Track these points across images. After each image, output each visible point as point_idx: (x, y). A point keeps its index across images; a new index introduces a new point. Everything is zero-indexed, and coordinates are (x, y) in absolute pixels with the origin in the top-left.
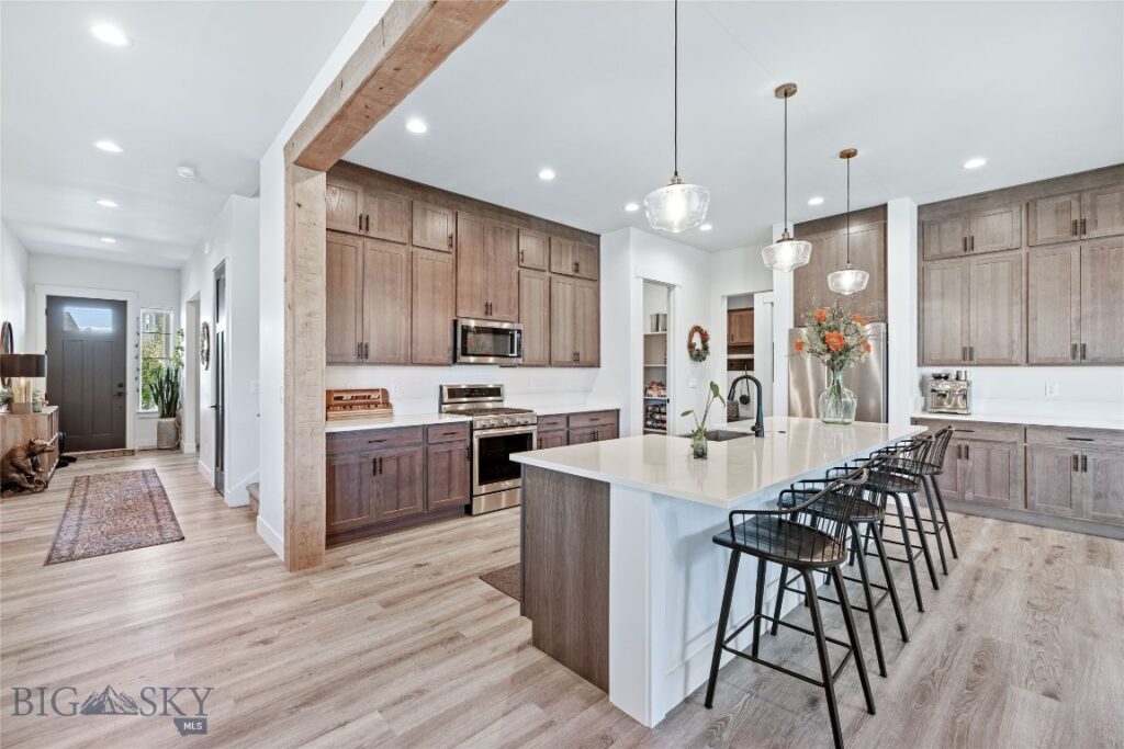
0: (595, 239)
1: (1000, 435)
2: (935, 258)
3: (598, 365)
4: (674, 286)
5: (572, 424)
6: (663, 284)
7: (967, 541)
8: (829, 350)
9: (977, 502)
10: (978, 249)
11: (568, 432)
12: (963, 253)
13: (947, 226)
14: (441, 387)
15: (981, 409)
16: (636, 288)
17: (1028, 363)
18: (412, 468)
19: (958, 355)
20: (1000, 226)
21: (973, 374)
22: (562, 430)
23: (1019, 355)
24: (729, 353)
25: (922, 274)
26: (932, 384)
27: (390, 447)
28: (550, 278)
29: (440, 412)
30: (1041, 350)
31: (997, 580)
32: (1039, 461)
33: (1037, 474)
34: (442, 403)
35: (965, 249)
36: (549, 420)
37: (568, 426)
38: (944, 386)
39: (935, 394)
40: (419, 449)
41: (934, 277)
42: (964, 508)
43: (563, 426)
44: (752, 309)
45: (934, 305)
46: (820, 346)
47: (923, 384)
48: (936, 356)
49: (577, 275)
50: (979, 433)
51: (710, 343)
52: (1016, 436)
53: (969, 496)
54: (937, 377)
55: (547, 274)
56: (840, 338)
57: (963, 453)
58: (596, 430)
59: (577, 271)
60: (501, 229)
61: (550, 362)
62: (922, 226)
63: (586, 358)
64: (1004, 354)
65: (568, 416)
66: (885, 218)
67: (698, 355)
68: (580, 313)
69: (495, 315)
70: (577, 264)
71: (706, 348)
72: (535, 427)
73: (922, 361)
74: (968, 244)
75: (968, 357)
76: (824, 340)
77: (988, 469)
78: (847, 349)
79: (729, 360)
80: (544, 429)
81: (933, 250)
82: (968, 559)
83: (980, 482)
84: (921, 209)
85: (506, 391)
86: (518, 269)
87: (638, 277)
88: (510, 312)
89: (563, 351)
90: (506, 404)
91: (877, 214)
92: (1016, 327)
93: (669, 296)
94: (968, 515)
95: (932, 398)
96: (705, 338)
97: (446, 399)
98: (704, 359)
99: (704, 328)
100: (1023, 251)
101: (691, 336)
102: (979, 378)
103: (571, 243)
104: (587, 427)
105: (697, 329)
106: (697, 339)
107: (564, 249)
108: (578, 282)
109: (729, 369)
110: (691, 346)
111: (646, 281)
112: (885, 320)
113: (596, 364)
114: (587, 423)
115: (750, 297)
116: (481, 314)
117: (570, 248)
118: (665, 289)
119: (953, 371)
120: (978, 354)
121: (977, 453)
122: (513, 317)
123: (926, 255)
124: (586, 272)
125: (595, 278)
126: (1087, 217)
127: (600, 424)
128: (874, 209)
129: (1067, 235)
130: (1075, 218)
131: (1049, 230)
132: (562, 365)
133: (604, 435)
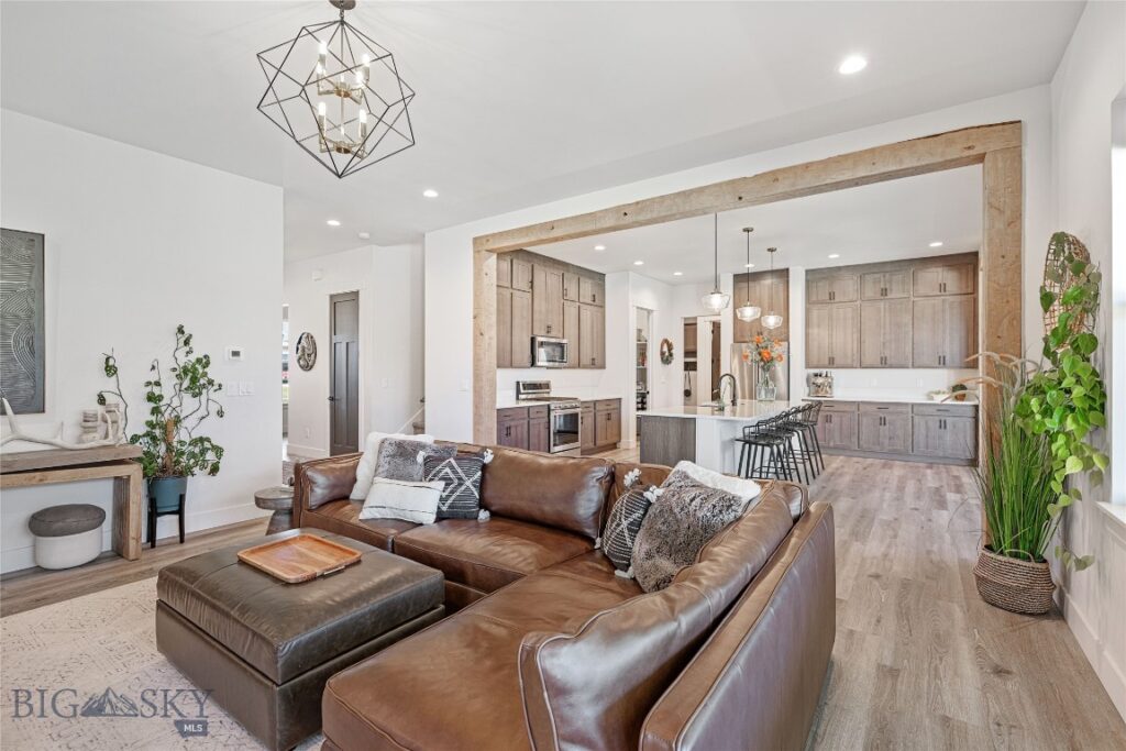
0: (602, 278)
1: (847, 408)
2: (814, 303)
3: (604, 368)
4: (652, 312)
5: (597, 408)
6: (646, 309)
7: (828, 465)
8: (762, 360)
9: (836, 448)
10: (837, 300)
11: (595, 414)
12: (829, 301)
13: (820, 284)
14: (518, 383)
15: (839, 394)
16: (633, 313)
17: (861, 367)
18: (522, 434)
19: (827, 362)
20: (848, 286)
21: (834, 373)
22: (591, 412)
23: (856, 363)
24: (685, 357)
25: (808, 312)
26: (813, 380)
27: (513, 420)
28: (579, 306)
29: (518, 398)
30: (867, 360)
31: (841, 475)
32: (865, 421)
33: (864, 429)
34: (518, 392)
35: (830, 299)
36: (586, 406)
37: (595, 408)
38: (820, 381)
39: (814, 385)
40: (526, 422)
41: (815, 313)
42: (830, 452)
43: (592, 409)
44: (695, 324)
45: (814, 331)
46: (758, 358)
47: (808, 380)
48: (815, 363)
49: (594, 303)
50: (836, 408)
51: (673, 351)
52: (854, 408)
53: (832, 444)
54: (816, 375)
55: (578, 304)
56: (768, 353)
57: (828, 419)
58: (610, 412)
59: (594, 300)
60: (555, 274)
61: (579, 366)
62: (807, 281)
63: (598, 363)
64: (849, 361)
65: (595, 402)
66: (788, 277)
67: (667, 359)
68: (595, 330)
69: (552, 334)
70: (594, 296)
71: (671, 355)
72: (580, 408)
73: (808, 366)
74: (832, 296)
75: (832, 363)
76: (760, 354)
77: (841, 428)
78: (772, 359)
79: (686, 363)
80: (582, 410)
81: (814, 298)
82: (829, 470)
83: (837, 435)
84: (807, 272)
85: (552, 385)
86: (563, 301)
87: (634, 305)
88: (559, 331)
89: (586, 360)
90: (552, 395)
91: (784, 274)
92: (855, 345)
93: (648, 319)
94: (831, 455)
95: (813, 387)
96: (670, 347)
97: (522, 391)
98: (670, 362)
99: (670, 340)
100: (858, 302)
101: (662, 346)
102: (837, 375)
103: (592, 281)
104: (605, 410)
105: (666, 341)
106: (665, 349)
107: (587, 286)
108: (595, 309)
110: (662, 354)
111: (638, 308)
112: (787, 340)
113: (603, 367)
114: (606, 407)
115: (695, 318)
116: (543, 333)
117: (591, 284)
118: (646, 312)
119: (824, 371)
120: (837, 362)
121: (835, 419)
122: (561, 335)
123: (809, 301)
124: (598, 301)
125: (602, 306)
126: (888, 286)
127: (612, 408)
128: (782, 271)
129: (878, 296)
130: (882, 286)
131: (870, 291)
132: (585, 367)
133: (614, 416)
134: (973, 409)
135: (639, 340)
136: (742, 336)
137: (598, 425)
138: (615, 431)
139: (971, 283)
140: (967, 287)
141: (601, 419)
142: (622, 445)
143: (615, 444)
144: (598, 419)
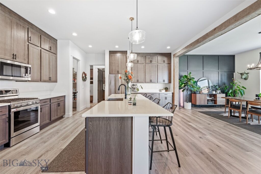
0: (56, 41)
4: (79, 60)
5: (51, 102)
6: (77, 59)
10: (139, 62)
11: (50, 104)
12: (137, 63)
16: (71, 59)
19: (136, 81)
20: (142, 59)
22: (48, 104)
23: (144, 82)
24: (90, 80)
28: (41, 50)
35: (137, 62)
36: (44, 101)
37: (50, 102)
39: (133, 88)
43: (49, 103)
44: (93, 69)
49: (50, 51)
54: (133, 85)
55: (40, 48)
58: (59, 102)
59: (51, 49)
60: (20, 25)
61: (41, 80)
63: (53, 80)
64: (142, 81)
65: (50, 99)
66: (127, 54)
67: (84, 79)
68: (51, 64)
69: (17, 60)
70: (50, 47)
71: (86, 78)
72: (39, 104)
75: (138, 81)
80: (42, 104)
86: (28, 43)
87: (71, 56)
88: (25, 60)
89: (45, 77)
93: (77, 63)
96: (85, 75)
98: (86, 81)
99: (86, 73)
100: (144, 64)
102: (139, 85)
103: (48, 40)
104: (56, 102)
105: (84, 73)
106: (84, 76)
107: (46, 41)
108: (51, 54)
109: (91, 84)
110: (83, 77)
111: (73, 58)
113: (56, 81)
114: (57, 101)
116: (11, 58)
117: (48, 41)
119: (135, 84)
122: (26, 62)
124: (53, 51)
125: (56, 54)
126: (152, 60)
127: (61, 101)
128: (125, 51)
129: (150, 63)
130: (150, 60)
131: (148, 61)
132: (45, 81)
133: (61, 104)
134: (172, 94)
135: (73, 72)
136: (112, 72)
137: (52, 110)
138: (62, 110)
139: (170, 61)
140: (169, 62)
141: (54, 107)
142: (66, 116)
143: (62, 116)
144: (53, 107)
